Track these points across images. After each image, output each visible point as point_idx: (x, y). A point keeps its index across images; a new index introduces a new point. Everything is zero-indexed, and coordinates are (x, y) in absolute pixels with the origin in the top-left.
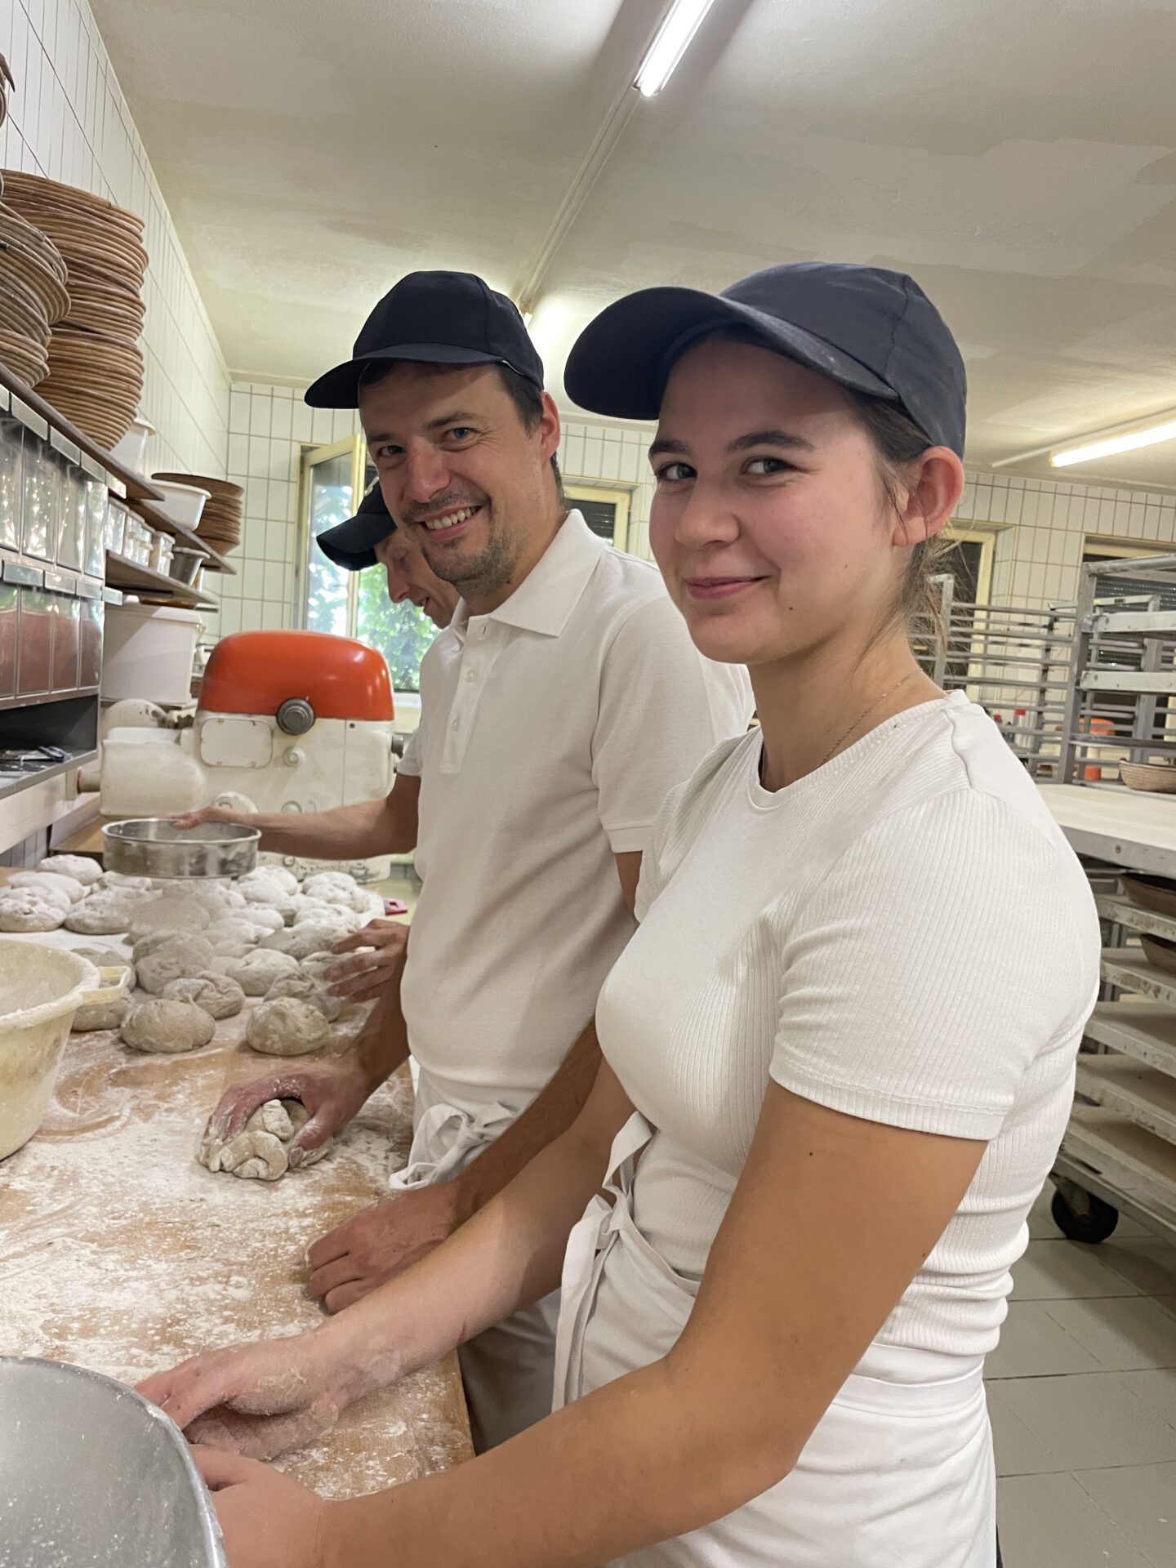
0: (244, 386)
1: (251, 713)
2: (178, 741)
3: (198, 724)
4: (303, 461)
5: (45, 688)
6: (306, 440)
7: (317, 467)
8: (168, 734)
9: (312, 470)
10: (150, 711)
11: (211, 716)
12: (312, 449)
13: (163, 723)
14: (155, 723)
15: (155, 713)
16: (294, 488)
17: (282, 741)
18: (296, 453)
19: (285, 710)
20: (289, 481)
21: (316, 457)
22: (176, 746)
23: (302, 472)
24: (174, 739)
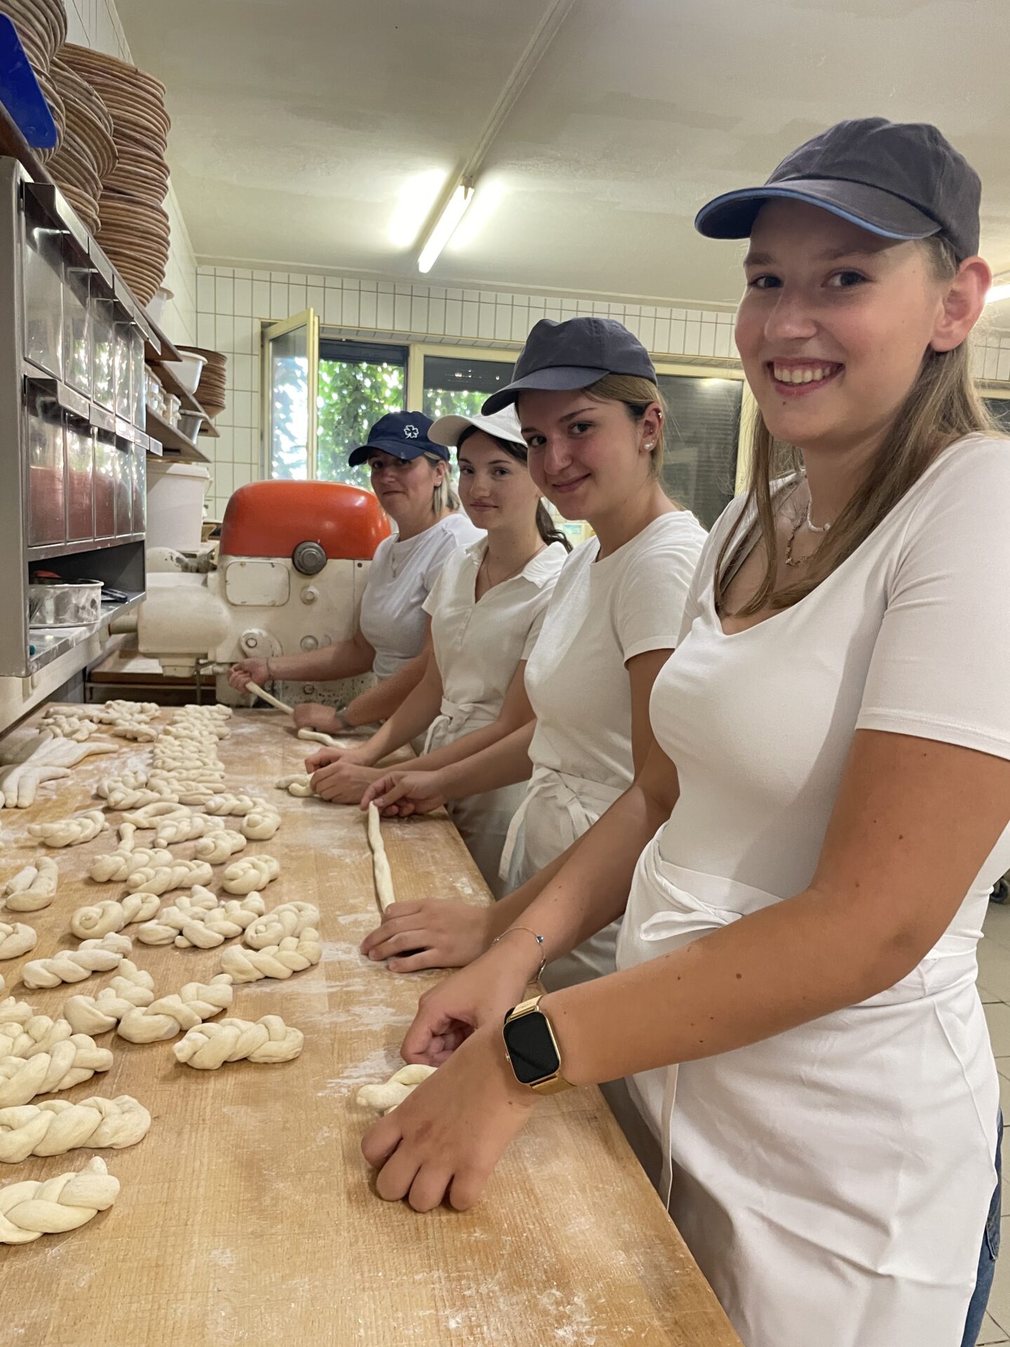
0: (209, 269)
1: (269, 556)
2: (205, 583)
3: (222, 567)
4: (263, 335)
5: (112, 533)
6: (266, 317)
7: (275, 340)
8: (193, 579)
9: (271, 344)
10: (174, 558)
11: (233, 559)
12: (270, 324)
13: (186, 568)
14: (180, 569)
15: (178, 560)
16: (257, 360)
17: (298, 580)
18: (257, 329)
19: (300, 553)
20: (252, 355)
21: (274, 332)
22: (205, 588)
23: (262, 346)
24: (201, 582)
